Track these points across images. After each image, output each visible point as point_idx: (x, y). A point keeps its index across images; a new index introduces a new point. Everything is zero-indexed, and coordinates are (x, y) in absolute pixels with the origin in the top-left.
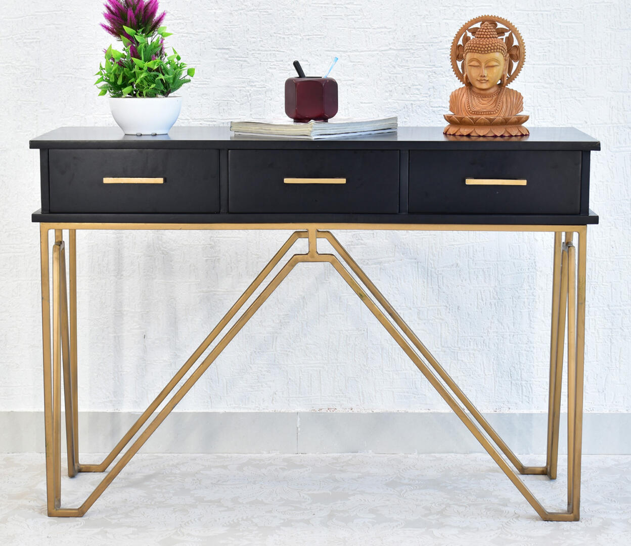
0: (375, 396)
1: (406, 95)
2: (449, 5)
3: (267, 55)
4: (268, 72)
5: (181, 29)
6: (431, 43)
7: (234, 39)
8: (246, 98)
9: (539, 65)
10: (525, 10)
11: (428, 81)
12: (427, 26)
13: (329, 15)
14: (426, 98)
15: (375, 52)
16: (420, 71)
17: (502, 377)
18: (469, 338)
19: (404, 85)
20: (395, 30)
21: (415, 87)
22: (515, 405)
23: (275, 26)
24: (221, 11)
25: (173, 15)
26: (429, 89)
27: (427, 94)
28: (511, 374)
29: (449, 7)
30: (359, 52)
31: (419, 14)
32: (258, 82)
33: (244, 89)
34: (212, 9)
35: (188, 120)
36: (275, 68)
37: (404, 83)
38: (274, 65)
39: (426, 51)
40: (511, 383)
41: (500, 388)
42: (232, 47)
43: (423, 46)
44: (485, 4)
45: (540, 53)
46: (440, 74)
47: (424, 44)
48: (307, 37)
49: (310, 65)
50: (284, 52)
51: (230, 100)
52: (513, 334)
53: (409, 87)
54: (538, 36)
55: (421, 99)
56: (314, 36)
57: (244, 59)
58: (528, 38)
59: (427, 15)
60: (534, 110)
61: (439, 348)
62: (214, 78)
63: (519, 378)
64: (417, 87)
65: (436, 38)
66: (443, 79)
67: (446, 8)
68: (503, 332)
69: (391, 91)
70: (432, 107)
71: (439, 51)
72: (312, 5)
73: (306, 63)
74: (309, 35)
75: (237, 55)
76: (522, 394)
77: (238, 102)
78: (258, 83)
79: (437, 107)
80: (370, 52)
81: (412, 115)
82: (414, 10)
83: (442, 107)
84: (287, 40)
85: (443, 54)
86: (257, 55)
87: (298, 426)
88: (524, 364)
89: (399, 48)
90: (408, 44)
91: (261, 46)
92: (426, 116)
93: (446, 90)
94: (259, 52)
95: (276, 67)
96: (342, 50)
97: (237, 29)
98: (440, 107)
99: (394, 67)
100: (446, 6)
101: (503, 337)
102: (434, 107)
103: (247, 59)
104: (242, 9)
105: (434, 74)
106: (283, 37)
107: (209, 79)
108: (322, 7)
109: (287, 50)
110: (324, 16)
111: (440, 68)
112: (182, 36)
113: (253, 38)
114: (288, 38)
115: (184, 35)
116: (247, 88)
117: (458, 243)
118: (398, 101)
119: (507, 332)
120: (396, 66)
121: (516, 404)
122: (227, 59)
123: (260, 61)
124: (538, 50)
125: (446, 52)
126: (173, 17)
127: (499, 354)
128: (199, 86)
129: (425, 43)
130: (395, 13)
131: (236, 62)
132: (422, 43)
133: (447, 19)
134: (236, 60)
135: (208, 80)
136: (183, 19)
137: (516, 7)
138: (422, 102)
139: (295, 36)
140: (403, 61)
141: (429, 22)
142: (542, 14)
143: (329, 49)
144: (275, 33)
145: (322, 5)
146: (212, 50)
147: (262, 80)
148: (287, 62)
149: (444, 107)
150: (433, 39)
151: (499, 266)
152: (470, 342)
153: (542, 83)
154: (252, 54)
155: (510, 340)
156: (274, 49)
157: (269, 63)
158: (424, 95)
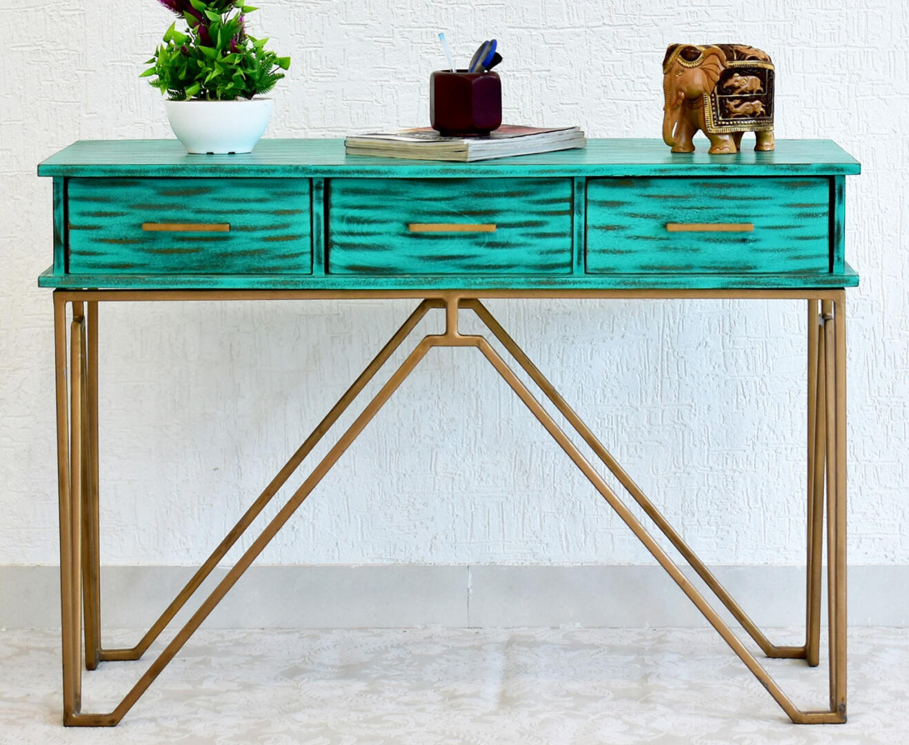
0: (585, 542)
1: (627, 92)
3: (421, 33)
4: (423, 59)
6: (663, 15)
7: (372, 11)
8: (391, 97)
15: (582, 29)
16: (647, 56)
17: (774, 512)
18: (725, 452)
19: (624, 77)
21: (641, 80)
28: (788, 507)
30: (557, 29)
32: (407, 73)
33: (387, 83)
35: (305, 129)
36: (434, 53)
37: (624, 74)
38: (432, 48)
39: (655, 27)
40: (790, 520)
41: (773, 527)
42: (369, 22)
43: (652, 19)
45: (824, 29)
47: (654, 18)
48: (481, 7)
50: (446, 29)
51: (366, 99)
52: (790, 446)
53: (633, 81)
55: (649, 98)
56: (490, 6)
57: (387, 39)
60: (818, 113)
61: (679, 468)
62: (342, 67)
63: (800, 513)
64: (644, 80)
65: (672, 8)
68: (776, 444)
69: (606, 86)
71: (675, 27)
74: (483, 5)
75: (377, 34)
77: (379, 102)
78: (406, 75)
80: (573, 30)
81: (637, 121)
84: (451, 11)
85: (683, 31)
86: (406, 34)
87: (469, 587)
89: (616, 23)
90: (631, 18)
91: (413, 21)
94: (409, 29)
95: (434, 51)
96: (533, 26)
99: (610, 51)
101: (775, 452)
103: (391, 39)
106: (445, 7)
107: (336, 69)
109: (451, 26)
112: (296, 6)
113: (401, 8)
114: (453, 8)
116: (392, 82)
118: (616, 101)
119: (782, 444)
120: (613, 50)
121: (797, 552)
122: (362, 40)
123: (411, 42)
124: (822, 25)
125: (687, 29)
127: (770, 477)
128: (320, 79)
129: (655, 15)
131: (374, 43)
132: (651, 16)
134: (375, 41)
135: (334, 71)
138: (652, 102)
139: (463, 6)
140: (624, 43)
143: (513, 25)
146: (340, 26)
147: (414, 71)
148: (450, 44)
150: (667, 10)
151: (769, 346)
152: (726, 458)
153: (828, 74)
154: (400, 32)
155: (786, 456)
156: (432, 25)
157: (424, 45)
158: (655, 92)
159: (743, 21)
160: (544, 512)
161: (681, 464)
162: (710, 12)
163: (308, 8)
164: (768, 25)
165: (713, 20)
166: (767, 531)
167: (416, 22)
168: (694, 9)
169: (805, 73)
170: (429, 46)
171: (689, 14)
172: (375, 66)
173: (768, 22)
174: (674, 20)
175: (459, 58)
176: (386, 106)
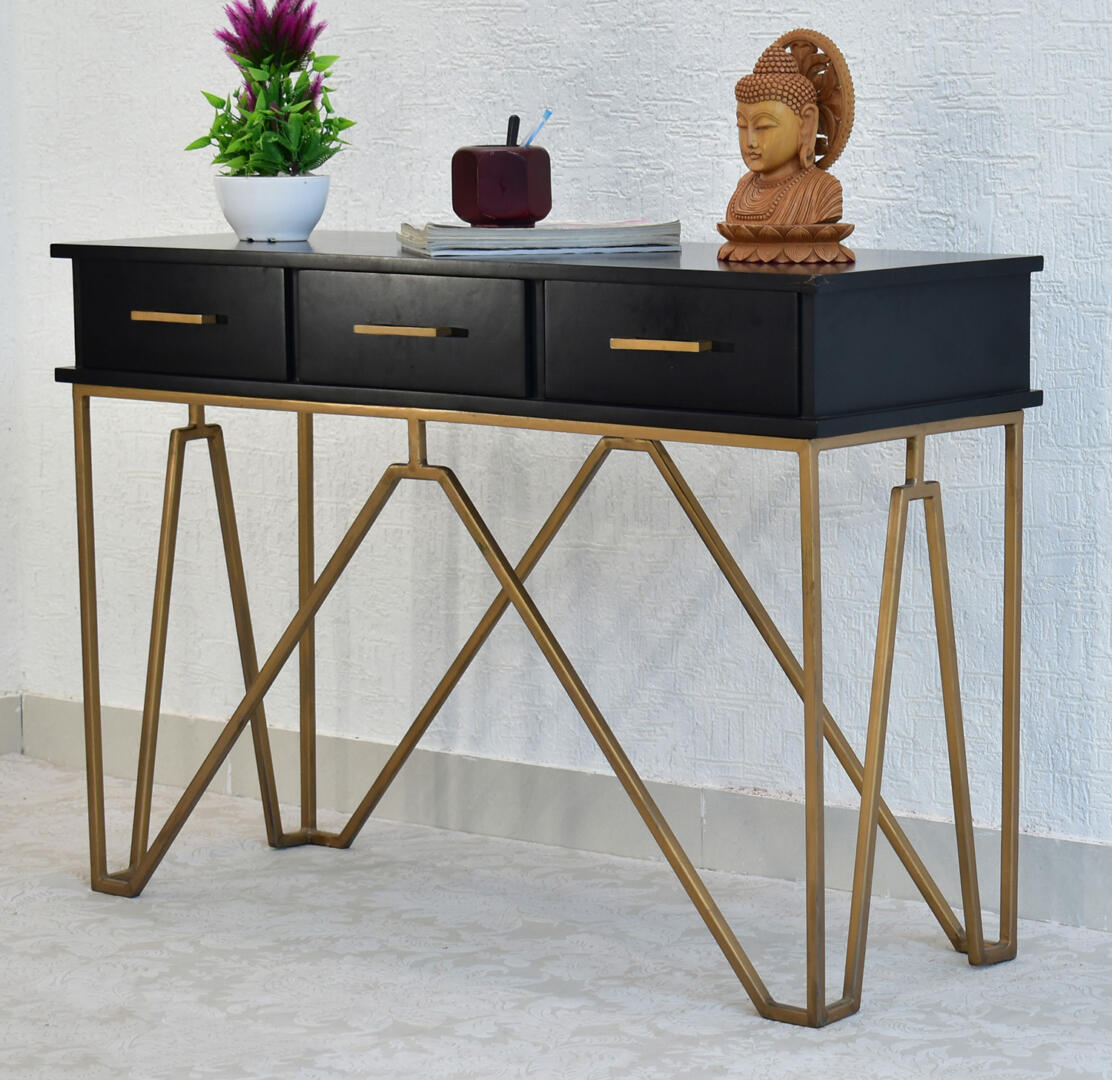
1: (878, 187)
2: (949, 12)
3: (666, 107)
4: (668, 140)
5: (542, 59)
6: (920, 86)
7: (619, 79)
8: (635, 187)
9: (1102, 131)
10: (1077, 21)
11: (914, 161)
12: (913, 52)
13: (759, 33)
14: (910, 195)
16: (901, 141)
17: (1037, 763)
18: (982, 677)
19: (876, 167)
20: (862, 62)
21: (894, 172)
22: (1059, 822)
23: (678, 53)
24: (599, 26)
25: (531, 34)
26: (917, 176)
27: (914, 187)
28: (1053, 759)
29: (949, 15)
31: (901, 30)
32: (652, 158)
33: (632, 170)
34: (587, 24)
36: (679, 133)
37: (876, 164)
38: (677, 127)
39: (911, 102)
40: (1054, 776)
41: (1034, 784)
42: (615, 93)
43: (907, 92)
44: (1010, 10)
45: (1102, 107)
46: (934, 147)
47: (909, 89)
48: (727, 75)
49: (730, 127)
50: (691, 102)
51: (612, 190)
52: (1056, 676)
53: (885, 173)
54: (1100, 74)
55: (902, 197)
57: (633, 115)
58: (1083, 77)
59: (913, 31)
60: (1093, 222)
62: (589, 149)
63: (1066, 768)
64: (897, 172)
65: (928, 76)
66: (941, 157)
67: (944, 18)
68: (1039, 671)
69: (856, 180)
70: (921, 212)
71: (932, 102)
72: (735, 14)
73: (725, 124)
74: (729, 71)
75: (623, 108)
76: (1072, 802)
77: (624, 195)
78: (652, 161)
79: (929, 213)
81: (889, 226)
82: (891, 21)
83: (938, 213)
84: (696, 79)
85: (940, 108)
86: (651, 108)
87: (703, 815)
88: (1076, 740)
89: (869, 96)
90: (883, 89)
91: (658, 92)
92: (911, 230)
93: (945, 179)
94: (653, 102)
95: (678, 130)
97: (622, 59)
98: (933, 212)
99: (861, 133)
100: (944, 14)
101: (1038, 681)
102: (925, 213)
103: (636, 115)
104: (630, 23)
105: (924, 147)
106: (689, 74)
107: (582, 151)
108: (749, 17)
109: (696, 99)
110: (751, 34)
111: (936, 136)
112: (544, 72)
113: (646, 75)
114: (698, 76)
115: (547, 70)
116: (637, 170)
117: (964, 485)
118: (867, 200)
119: (1047, 672)
120: (865, 132)
121: (1062, 821)
122: (607, 116)
123: (656, 119)
124: (1100, 101)
126: (531, 38)
127: (1031, 715)
128: (567, 164)
129: (910, 86)
130: (862, 29)
131: (620, 120)
132: (904, 86)
133: (947, 40)
134: (622, 117)
135: (580, 154)
136: (545, 41)
137: (1061, 16)
138: (904, 202)
139: (709, 73)
140: (876, 122)
141: (918, 45)
142: (1107, 29)
144: (678, 67)
145: (749, 14)
146: (587, 97)
147: (659, 155)
148: (696, 121)
149: (941, 214)
150: (924, 79)
151: (1033, 538)
152: (983, 684)
153: (1106, 168)
154: (645, 106)
155: (1051, 689)
156: (677, 97)
157: (669, 122)
158: (909, 189)
159: (1008, 94)
160: (787, 732)
161: (934, 686)
162: (971, 82)
163: (556, 75)
164: (1037, 100)
165: (975, 94)
166: (1028, 787)
167: (661, 93)
168: (955, 78)
169: (1078, 166)
170: (674, 124)
171: (947, 85)
172: (621, 148)
173: (1037, 97)
174: (931, 93)
175: (703, 140)
176: (630, 199)
